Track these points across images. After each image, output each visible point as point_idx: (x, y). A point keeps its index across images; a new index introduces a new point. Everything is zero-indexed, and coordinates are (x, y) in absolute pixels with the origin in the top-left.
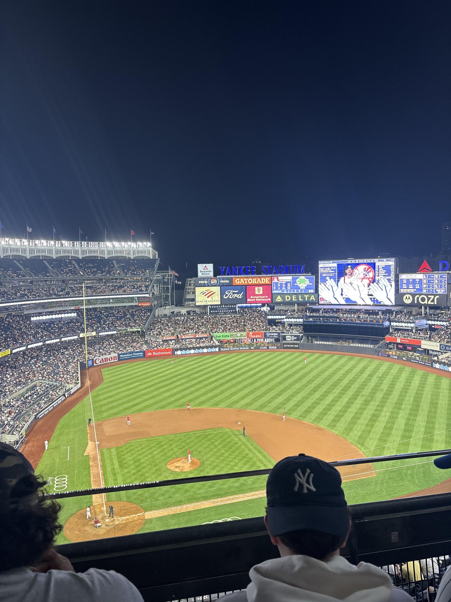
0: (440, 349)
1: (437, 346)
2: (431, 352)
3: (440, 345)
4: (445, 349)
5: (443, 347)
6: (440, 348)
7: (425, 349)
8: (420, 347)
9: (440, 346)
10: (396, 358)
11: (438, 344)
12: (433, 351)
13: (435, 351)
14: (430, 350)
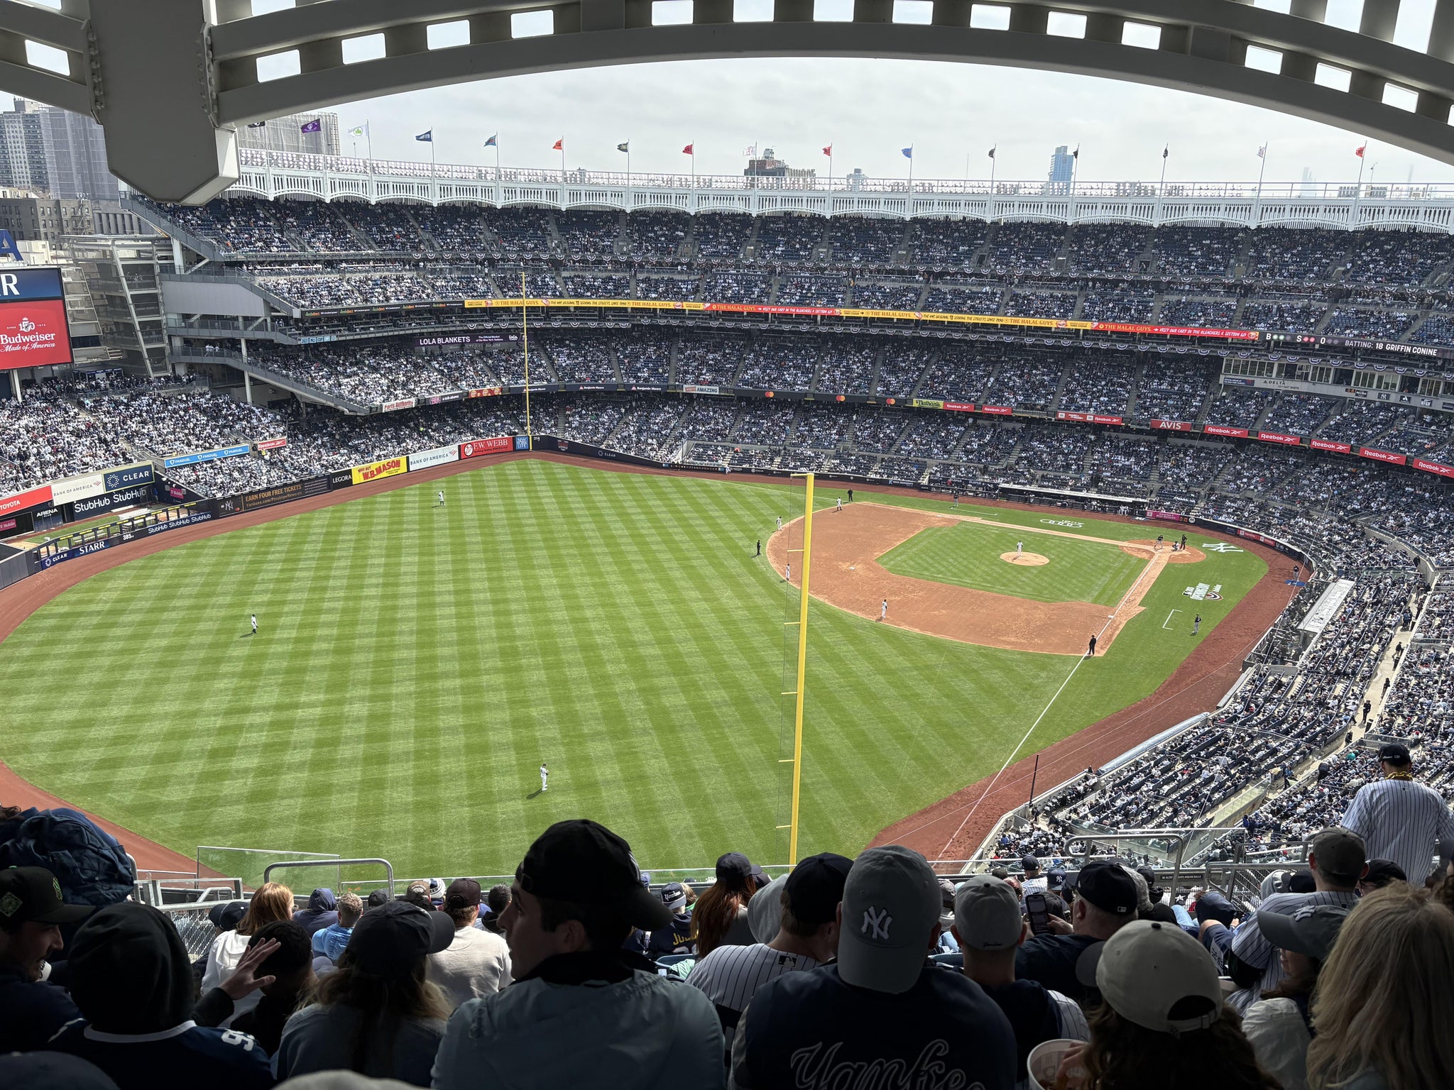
0: (108, 488)
1: (98, 484)
2: (79, 509)
3: (106, 476)
4: (122, 483)
5: (113, 481)
6: (107, 485)
7: (61, 507)
8: (48, 505)
9: (106, 480)
10: (102, 545)
11: (99, 477)
12: (85, 501)
13: (91, 499)
14: (79, 502)
